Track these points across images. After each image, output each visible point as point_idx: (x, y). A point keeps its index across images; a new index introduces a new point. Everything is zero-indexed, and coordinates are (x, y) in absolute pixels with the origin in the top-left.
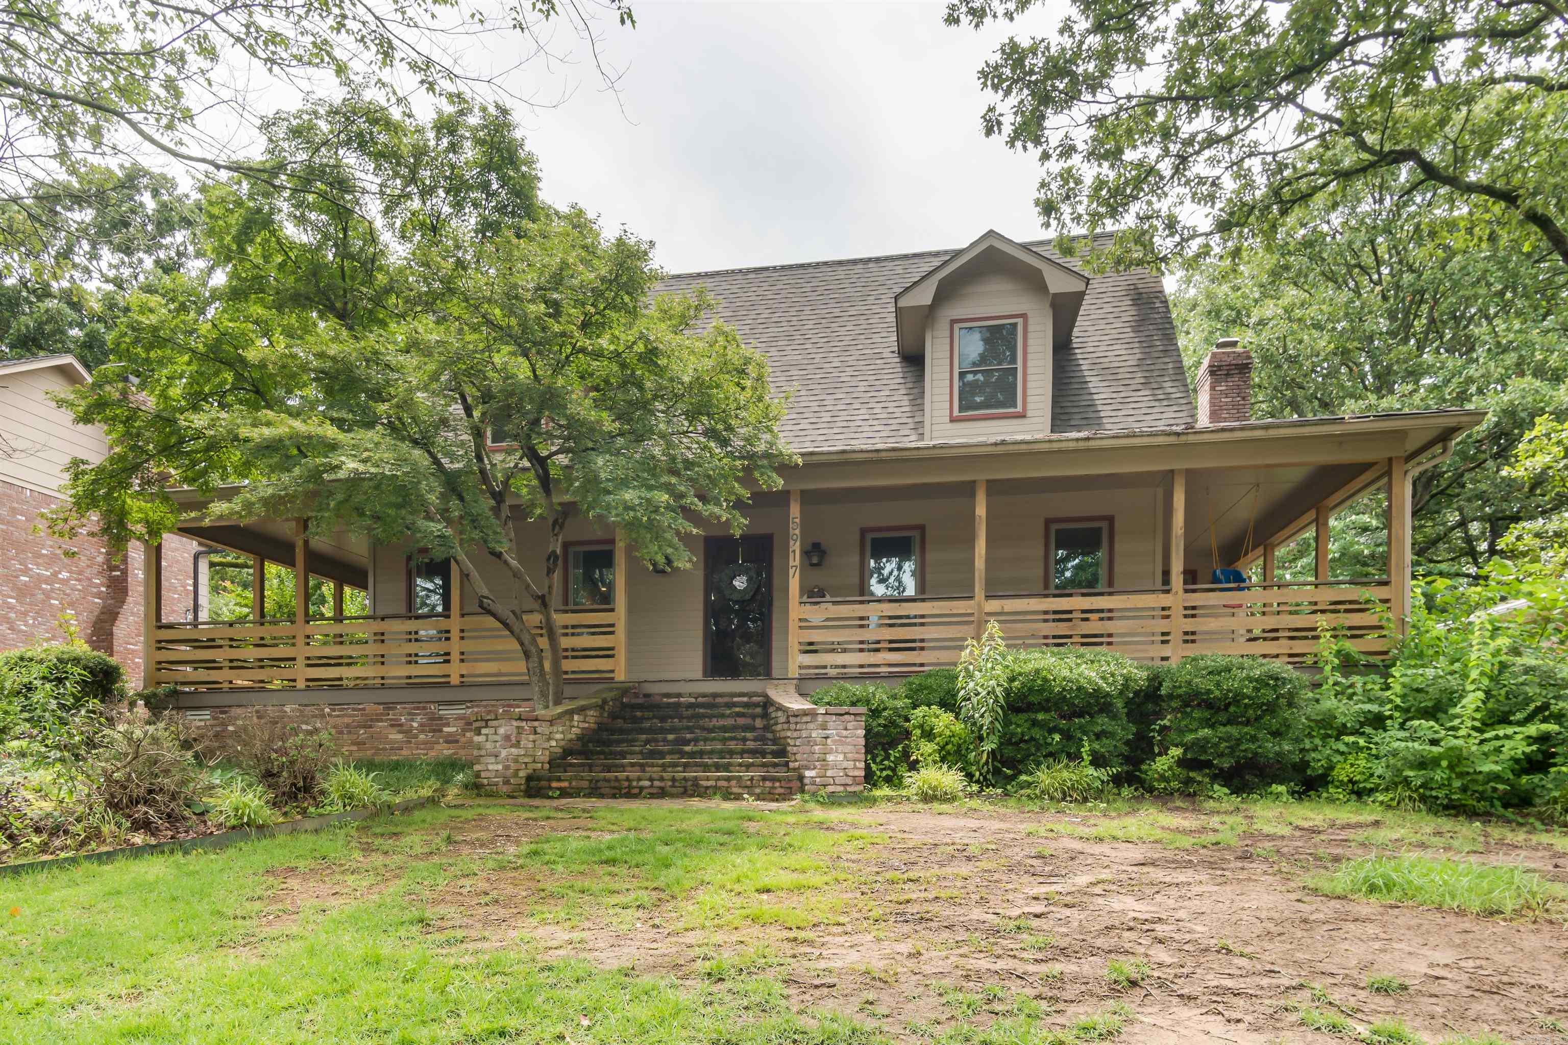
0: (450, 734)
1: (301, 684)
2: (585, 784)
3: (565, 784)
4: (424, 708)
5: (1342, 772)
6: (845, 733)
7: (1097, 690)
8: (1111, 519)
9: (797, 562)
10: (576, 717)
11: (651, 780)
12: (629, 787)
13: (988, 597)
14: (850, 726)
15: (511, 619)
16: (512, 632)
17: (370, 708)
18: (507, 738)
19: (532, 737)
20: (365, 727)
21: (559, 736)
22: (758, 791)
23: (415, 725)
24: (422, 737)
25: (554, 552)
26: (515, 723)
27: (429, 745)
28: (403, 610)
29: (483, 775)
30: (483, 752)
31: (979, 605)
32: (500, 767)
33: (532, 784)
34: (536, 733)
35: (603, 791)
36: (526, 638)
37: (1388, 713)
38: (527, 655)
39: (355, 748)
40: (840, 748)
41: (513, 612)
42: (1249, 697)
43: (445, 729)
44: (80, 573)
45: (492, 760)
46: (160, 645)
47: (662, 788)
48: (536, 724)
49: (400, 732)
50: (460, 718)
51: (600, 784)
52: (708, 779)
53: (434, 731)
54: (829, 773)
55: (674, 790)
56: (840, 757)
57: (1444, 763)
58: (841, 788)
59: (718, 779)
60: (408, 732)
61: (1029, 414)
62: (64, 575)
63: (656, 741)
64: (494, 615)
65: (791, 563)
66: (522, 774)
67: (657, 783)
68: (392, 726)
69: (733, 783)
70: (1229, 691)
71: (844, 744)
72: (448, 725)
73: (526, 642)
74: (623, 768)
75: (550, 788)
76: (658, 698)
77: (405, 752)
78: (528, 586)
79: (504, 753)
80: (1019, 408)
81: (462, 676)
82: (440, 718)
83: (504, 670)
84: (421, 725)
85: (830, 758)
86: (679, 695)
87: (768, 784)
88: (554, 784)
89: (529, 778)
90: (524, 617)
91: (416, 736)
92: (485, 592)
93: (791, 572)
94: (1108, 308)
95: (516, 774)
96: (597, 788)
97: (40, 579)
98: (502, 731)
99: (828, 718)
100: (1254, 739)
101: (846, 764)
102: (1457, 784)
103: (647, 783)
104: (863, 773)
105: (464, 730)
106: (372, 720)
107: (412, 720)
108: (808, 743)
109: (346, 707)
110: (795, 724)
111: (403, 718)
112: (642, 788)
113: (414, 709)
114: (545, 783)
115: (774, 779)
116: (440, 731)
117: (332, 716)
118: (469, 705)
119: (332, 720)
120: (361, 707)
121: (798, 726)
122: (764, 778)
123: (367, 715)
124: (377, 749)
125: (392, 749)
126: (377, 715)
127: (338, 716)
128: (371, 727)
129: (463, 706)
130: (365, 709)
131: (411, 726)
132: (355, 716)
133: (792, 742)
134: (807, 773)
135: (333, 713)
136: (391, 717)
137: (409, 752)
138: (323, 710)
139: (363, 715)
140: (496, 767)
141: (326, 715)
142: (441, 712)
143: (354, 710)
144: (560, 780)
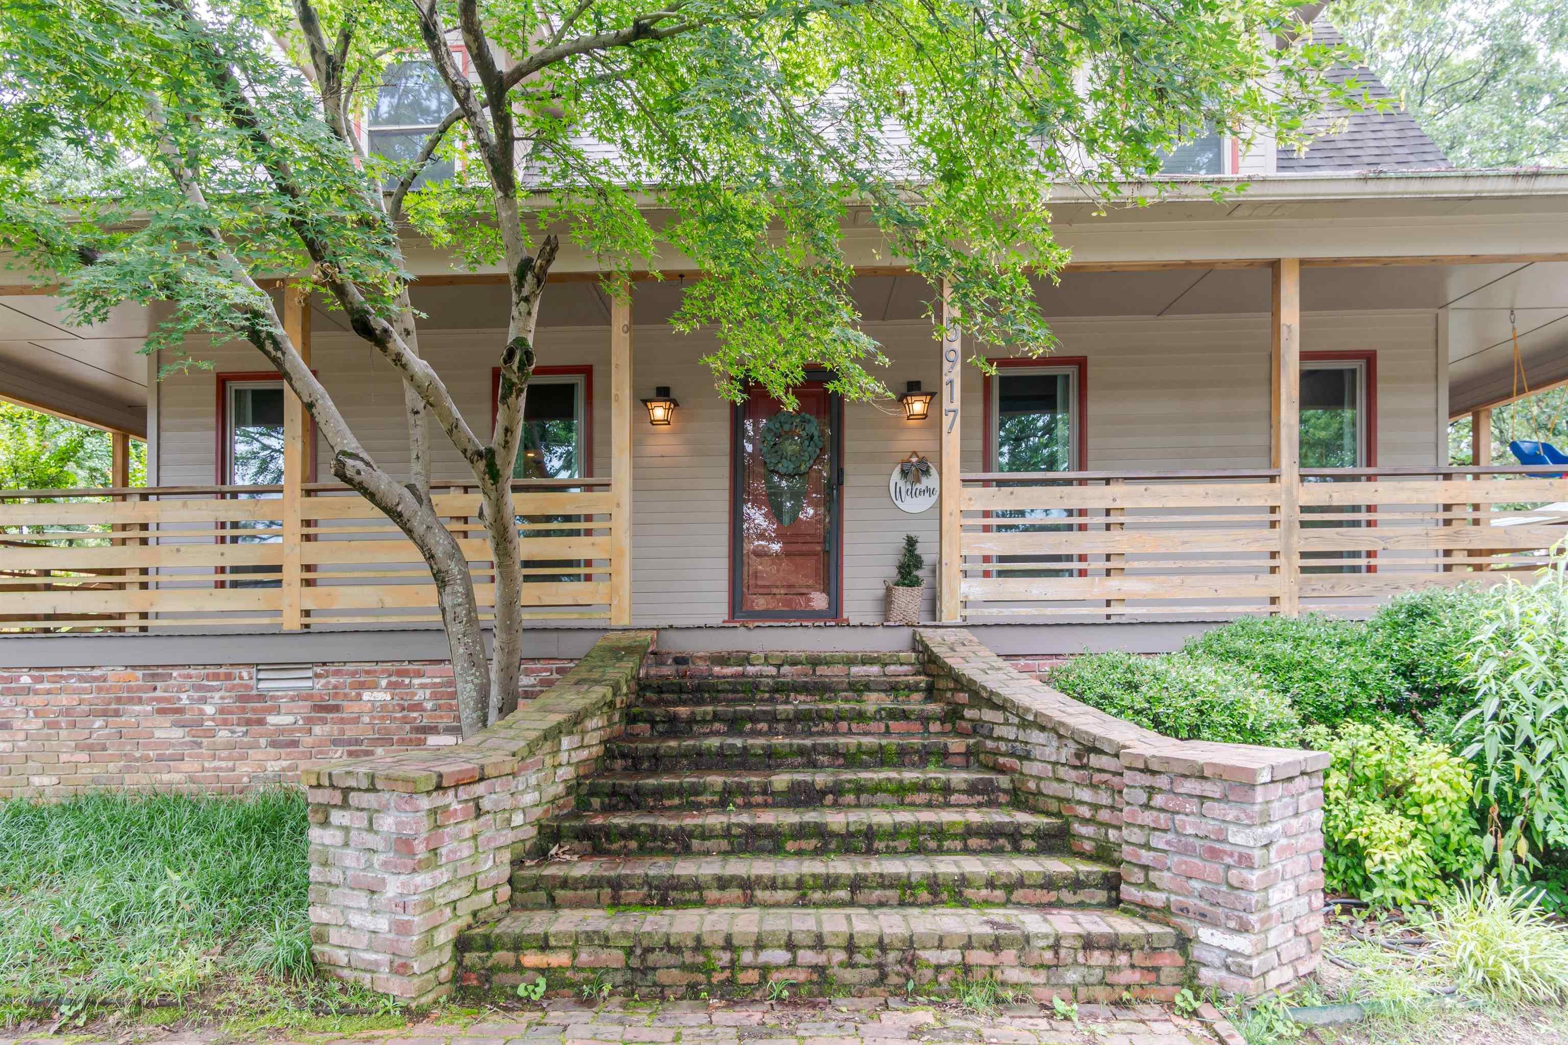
0: (281, 730)
3: (559, 958)
4: (229, 677)
8: (1370, 358)
9: (957, 405)
10: (565, 741)
11: (791, 946)
13: (1303, 477)
15: (408, 505)
16: (409, 532)
17: (115, 676)
18: (404, 845)
19: (469, 827)
20: (104, 714)
21: (529, 798)
22: (1072, 976)
23: (209, 710)
24: (223, 734)
25: (520, 341)
26: (425, 803)
27: (237, 750)
28: (209, 480)
29: (334, 936)
30: (335, 875)
31: (1289, 492)
32: (382, 924)
33: (471, 958)
34: (479, 812)
36: (439, 544)
38: (441, 580)
39: (83, 757)
41: (411, 488)
43: (272, 719)
45: (362, 899)
47: (820, 970)
48: (480, 789)
49: (178, 724)
50: (301, 697)
51: (653, 956)
53: (248, 722)
54: (1271, 938)
60: (194, 724)
63: (745, 790)
64: (371, 496)
65: (946, 405)
66: (444, 936)
67: (807, 957)
68: (161, 711)
69: (1009, 955)
72: (277, 710)
73: (439, 553)
74: (698, 893)
75: (519, 967)
76: (702, 666)
77: (190, 766)
78: (453, 428)
79: (393, 887)
81: (307, 613)
82: (261, 697)
83: (389, 602)
84: (222, 711)
88: (531, 959)
89: (462, 945)
90: (436, 498)
91: (210, 734)
92: (351, 443)
95: (427, 945)
96: (646, 970)
98: (387, 823)
101: (1297, 907)
103: (779, 956)
105: (309, 721)
106: (119, 700)
107: (204, 700)
108: (1214, 854)
109: (65, 673)
110: (1151, 790)
111: (184, 696)
112: (765, 970)
113: (207, 678)
114: (503, 956)
115: (1113, 945)
116: (261, 722)
117: (36, 693)
118: (319, 670)
119: (35, 701)
120: (97, 673)
121: (1159, 800)
122: (1089, 943)
123: (108, 690)
124: (129, 757)
125: (160, 758)
126: (130, 689)
127: (49, 692)
128: (117, 713)
129: (309, 674)
130: (104, 679)
131: (202, 712)
132: (84, 691)
133: (1137, 836)
134: (1205, 934)
135: (38, 686)
136: (158, 693)
137: (197, 766)
138: (18, 679)
139: (100, 690)
140: (370, 922)
141: (28, 690)
142: (262, 685)
143: (81, 679)
144: (544, 946)
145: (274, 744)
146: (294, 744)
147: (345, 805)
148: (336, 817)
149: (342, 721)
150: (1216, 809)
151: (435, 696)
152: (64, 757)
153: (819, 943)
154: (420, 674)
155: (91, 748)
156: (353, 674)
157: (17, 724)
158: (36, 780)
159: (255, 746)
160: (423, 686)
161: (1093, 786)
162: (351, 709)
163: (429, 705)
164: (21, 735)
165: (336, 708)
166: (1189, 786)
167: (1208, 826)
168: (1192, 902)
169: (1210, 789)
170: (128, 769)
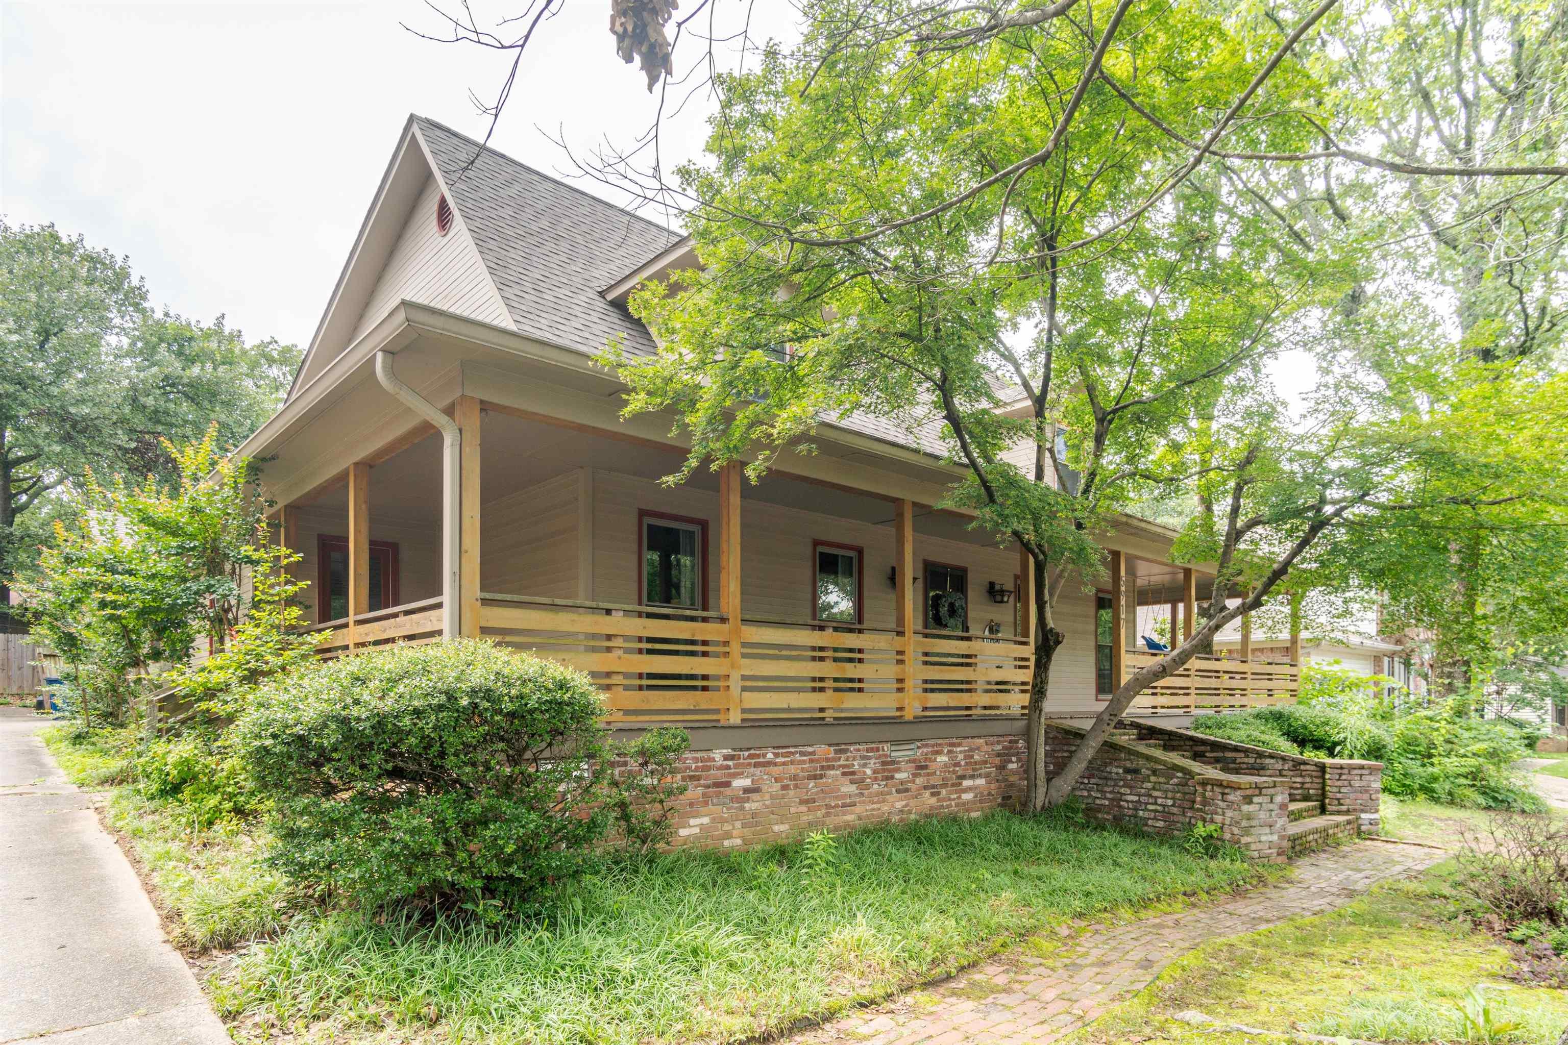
0: (901, 782)
4: (877, 750)
17: (821, 750)
20: (815, 777)
22: (1346, 833)
23: (869, 772)
24: (875, 787)
27: (881, 797)
29: (1253, 847)
30: (1253, 823)
32: (1275, 838)
43: (897, 776)
45: (1267, 830)
47: (1316, 840)
49: (852, 782)
50: (910, 761)
53: (887, 778)
55: (1320, 841)
59: (1334, 827)
60: (860, 782)
67: (1315, 837)
68: (844, 774)
69: (1338, 829)
72: (898, 770)
77: (859, 809)
82: (893, 762)
87: (1348, 827)
91: (869, 787)
105: (915, 775)
106: (822, 768)
107: (865, 765)
108: (1366, 791)
109: (792, 750)
110: (1341, 775)
111: (856, 763)
113: (867, 751)
116: (892, 778)
117: (775, 764)
118: (919, 744)
119: (776, 770)
120: (810, 749)
121: (1344, 777)
122: (1347, 823)
123: (817, 761)
124: (828, 806)
125: (844, 806)
126: (828, 760)
127: (784, 764)
128: (821, 777)
129: (912, 746)
130: (813, 753)
131: (865, 773)
132: (804, 762)
133: (1335, 789)
134: (1363, 816)
135: (777, 760)
136: (842, 762)
137: (863, 808)
138: (764, 756)
139: (811, 761)
140: (1270, 838)
141: (769, 764)
142: (893, 754)
143: (802, 754)
145: (898, 791)
146: (907, 790)
147: (1260, 794)
148: (1255, 800)
149: (928, 775)
150: (1368, 777)
151: (965, 757)
152: (793, 810)
154: (959, 745)
155: (806, 802)
156: (933, 746)
157: (765, 788)
158: (776, 828)
159: (890, 793)
160: (961, 752)
161: (1301, 776)
162: (933, 766)
163: (963, 763)
164: (767, 796)
165: (926, 767)
166: (1356, 772)
167: (1363, 783)
168: (1358, 807)
169: (1364, 772)
170: (827, 814)
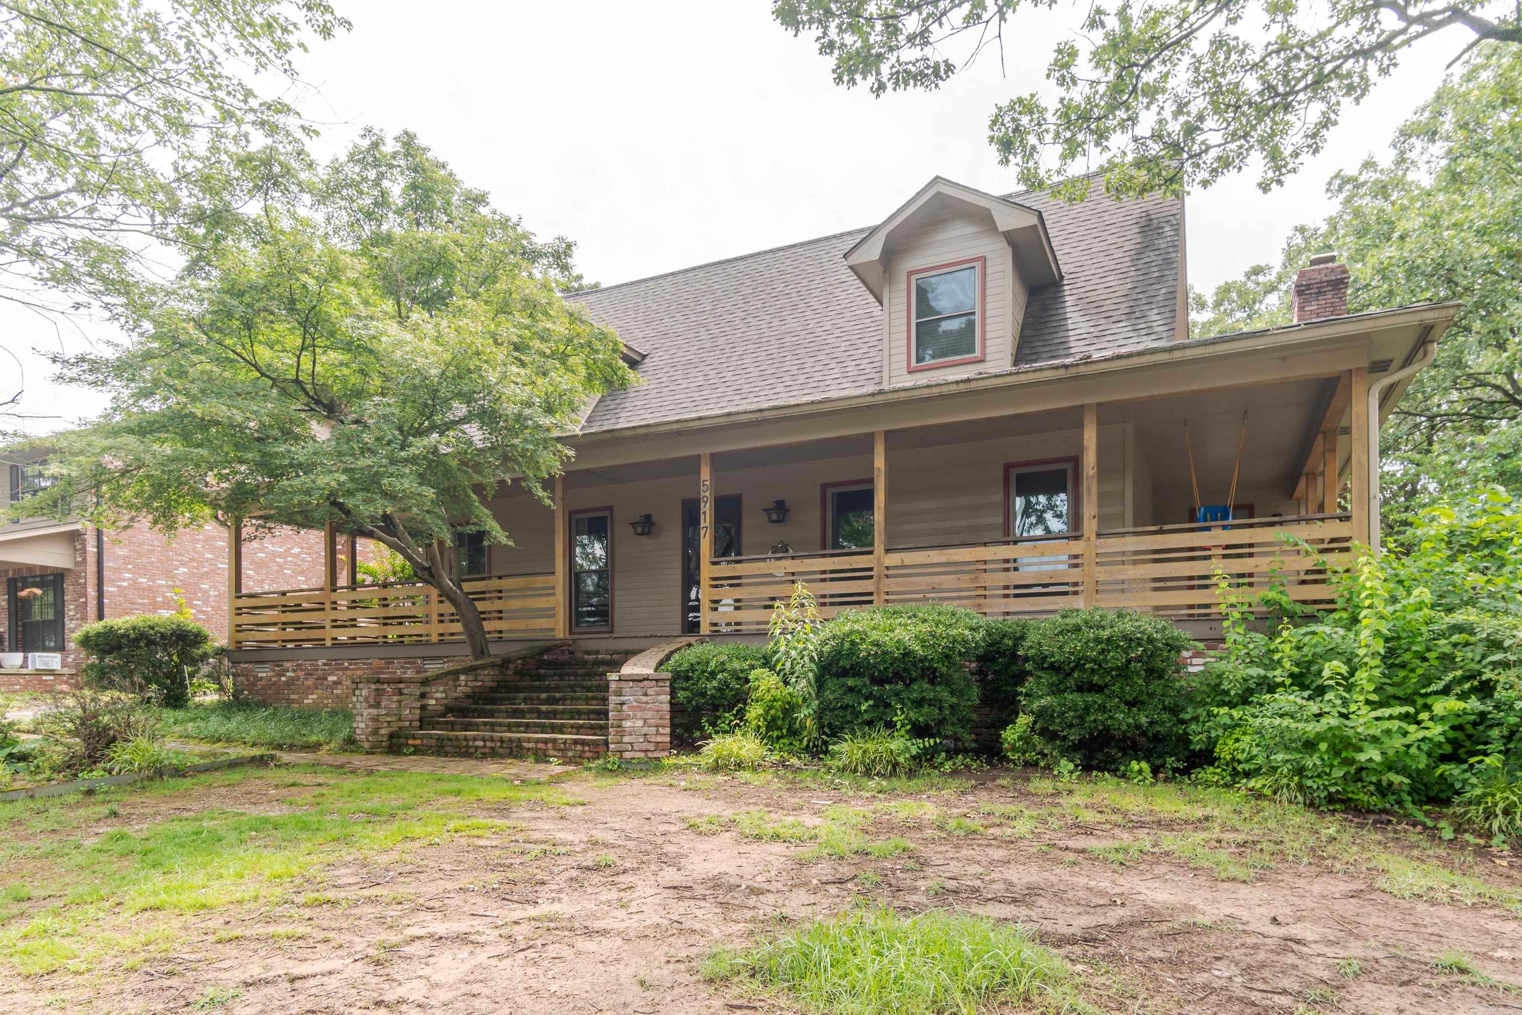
1: (328, 643)
2: (433, 742)
3: (418, 742)
5: (1224, 751)
6: (644, 699)
7: (908, 653)
8: (1076, 461)
9: (708, 523)
10: (462, 677)
11: (484, 740)
12: (467, 746)
13: (887, 551)
14: (650, 692)
19: (395, 698)
22: (570, 754)
31: (879, 559)
33: (393, 741)
34: (401, 694)
35: (448, 749)
37: (1279, 680)
40: (639, 714)
42: (1094, 661)
44: (310, 548)
46: (239, 611)
47: (493, 748)
51: (446, 743)
52: (529, 740)
54: (626, 739)
55: (501, 751)
56: (640, 723)
57: (1323, 746)
58: (642, 755)
59: (537, 741)
61: (988, 358)
62: (296, 550)
63: (532, 699)
65: (702, 524)
66: (386, 731)
67: (489, 744)
69: (550, 745)
70: (1072, 654)
71: (642, 710)
74: (476, 727)
75: (406, 745)
80: (978, 353)
81: (441, 635)
85: (627, 724)
86: (597, 652)
87: (579, 748)
88: (411, 742)
89: (391, 736)
93: (702, 532)
94: (1113, 239)
97: (274, 554)
99: (623, 684)
100: (1102, 709)
101: (646, 730)
102: (1338, 773)
103: (480, 743)
104: (668, 739)
111: (398, 671)
112: (477, 748)
114: (403, 740)
115: (583, 743)
119: (349, 673)
120: (369, 661)
122: (576, 742)
130: (372, 664)
136: (390, 670)
138: (343, 664)
144: (414, 738)
153: (492, 740)
